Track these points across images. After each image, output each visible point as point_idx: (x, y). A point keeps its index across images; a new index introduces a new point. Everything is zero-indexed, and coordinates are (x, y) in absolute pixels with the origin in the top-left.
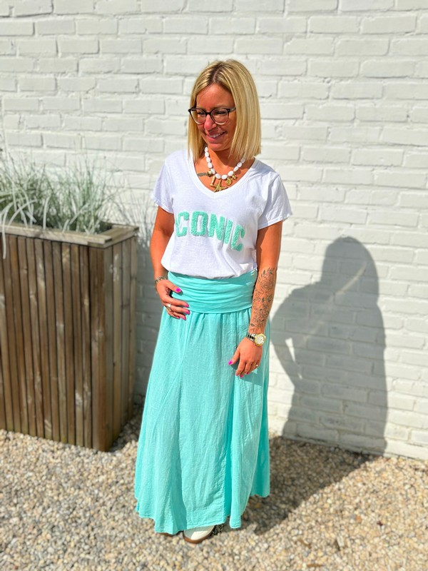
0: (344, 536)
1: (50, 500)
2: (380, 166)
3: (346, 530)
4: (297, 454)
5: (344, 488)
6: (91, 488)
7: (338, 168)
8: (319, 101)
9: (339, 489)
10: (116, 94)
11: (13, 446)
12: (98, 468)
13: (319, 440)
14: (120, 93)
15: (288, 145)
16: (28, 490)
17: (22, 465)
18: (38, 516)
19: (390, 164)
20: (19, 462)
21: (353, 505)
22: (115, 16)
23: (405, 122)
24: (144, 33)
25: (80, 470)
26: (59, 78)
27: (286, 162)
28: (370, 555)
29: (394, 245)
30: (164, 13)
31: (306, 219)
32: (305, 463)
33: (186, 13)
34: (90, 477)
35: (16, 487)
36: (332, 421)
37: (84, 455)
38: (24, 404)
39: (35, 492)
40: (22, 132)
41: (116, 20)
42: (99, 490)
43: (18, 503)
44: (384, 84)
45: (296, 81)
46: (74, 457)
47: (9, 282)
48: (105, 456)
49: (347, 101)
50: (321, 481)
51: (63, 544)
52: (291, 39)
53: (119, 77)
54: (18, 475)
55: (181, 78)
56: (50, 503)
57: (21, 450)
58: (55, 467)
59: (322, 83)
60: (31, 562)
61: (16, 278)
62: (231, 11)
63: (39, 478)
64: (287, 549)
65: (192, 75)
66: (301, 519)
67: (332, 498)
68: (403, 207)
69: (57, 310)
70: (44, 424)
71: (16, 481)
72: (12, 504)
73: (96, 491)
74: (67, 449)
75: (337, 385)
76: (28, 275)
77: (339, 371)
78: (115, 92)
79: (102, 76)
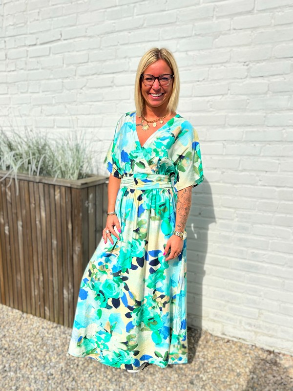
2: (289, 126)
7: (255, 129)
8: (240, 80)
10: (99, 89)
11: (25, 323)
13: (240, 339)
14: (101, 88)
15: (217, 114)
22: (98, 36)
27: (215, 127)
30: (130, 29)
31: (230, 169)
32: (227, 355)
33: (145, 28)
38: (33, 295)
41: (99, 38)
44: (292, 63)
45: (223, 67)
46: (62, 334)
47: (24, 212)
49: (262, 78)
52: (219, 36)
53: (101, 77)
54: (23, 343)
57: (29, 326)
58: (48, 340)
59: (243, 67)
61: (28, 209)
62: (176, 22)
63: (35, 347)
69: (52, 232)
71: (20, 347)
74: (58, 328)
75: (255, 297)
76: (35, 208)
77: (256, 287)
78: (99, 87)
79: (90, 77)
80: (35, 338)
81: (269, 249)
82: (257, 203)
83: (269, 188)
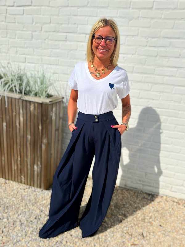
0: (146, 231)
1: (21, 211)
2: (167, 76)
3: (146, 228)
5: (145, 209)
6: (39, 206)
7: (149, 76)
8: (143, 47)
10: (57, 41)
11: (8, 186)
12: (43, 197)
13: (134, 188)
14: (59, 41)
15: (128, 65)
16: (12, 206)
18: (15, 218)
19: (171, 75)
20: (10, 194)
21: (149, 217)
23: (179, 57)
24: (70, 15)
25: (35, 198)
26: (33, 33)
28: (157, 240)
29: (171, 109)
30: (79, 7)
33: (88, 7)
34: (39, 201)
35: (7, 205)
36: (140, 181)
37: (37, 191)
38: (13, 169)
39: (15, 207)
40: (17, 56)
42: (43, 207)
43: (7, 212)
44: (171, 41)
45: (133, 38)
47: (8, 117)
48: (46, 192)
49: (155, 47)
50: (136, 206)
51: (26, 232)
52: (132, 20)
53: (59, 34)
55: (84, 35)
56: (21, 212)
57: (11, 188)
58: (25, 196)
59: (144, 40)
60: (11, 240)
61: (11, 116)
62: (108, 7)
63: (17, 201)
64: (122, 237)
66: (127, 223)
68: (175, 94)
69: (28, 130)
70: (21, 178)
71: (7, 202)
72: (5, 212)
73: (41, 208)
74: (30, 189)
76: (16, 115)
79: (51, 33)
80: (16, 195)
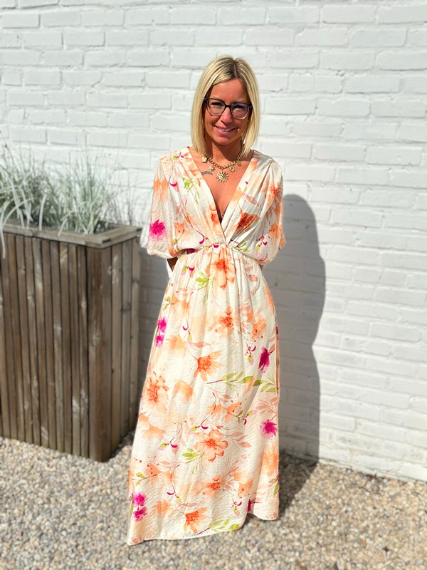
1: (41, 508)
2: (397, 165)
3: (348, 554)
4: (305, 473)
5: (352, 511)
7: (351, 167)
8: (332, 96)
9: (346, 512)
10: (122, 88)
11: (8, 453)
12: (93, 479)
13: (330, 460)
14: (125, 87)
15: (299, 143)
16: (20, 497)
17: (16, 472)
19: (407, 164)
20: (13, 470)
21: (359, 529)
22: (121, 6)
23: (424, 118)
24: (151, 25)
25: (74, 479)
26: (64, 71)
27: (297, 160)
29: (412, 251)
30: (171, 3)
32: (313, 484)
34: (84, 487)
35: (8, 494)
36: (344, 440)
37: (80, 465)
38: (21, 410)
39: (27, 500)
40: (26, 127)
41: (122, 11)
44: (402, 78)
45: (308, 75)
46: (70, 466)
47: (6, 282)
48: (102, 466)
49: (362, 95)
50: (328, 502)
51: (50, 552)
52: (303, 30)
53: (125, 70)
54: (11, 482)
55: (188, 72)
56: (40, 510)
57: (16, 457)
58: (49, 475)
59: (336, 77)
61: (14, 278)
63: (31, 487)
65: (199, 68)
67: (337, 521)
68: (421, 210)
69: (54, 312)
70: (40, 432)
71: (8, 487)
74: (63, 458)
75: (350, 401)
76: (26, 275)
77: (352, 386)
78: (121, 87)
79: (107, 69)
80: (29, 474)
81: (369, 334)
82: (354, 271)
83: (370, 250)
